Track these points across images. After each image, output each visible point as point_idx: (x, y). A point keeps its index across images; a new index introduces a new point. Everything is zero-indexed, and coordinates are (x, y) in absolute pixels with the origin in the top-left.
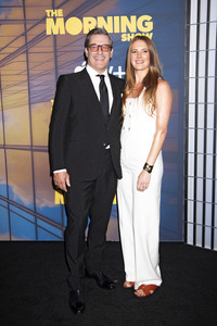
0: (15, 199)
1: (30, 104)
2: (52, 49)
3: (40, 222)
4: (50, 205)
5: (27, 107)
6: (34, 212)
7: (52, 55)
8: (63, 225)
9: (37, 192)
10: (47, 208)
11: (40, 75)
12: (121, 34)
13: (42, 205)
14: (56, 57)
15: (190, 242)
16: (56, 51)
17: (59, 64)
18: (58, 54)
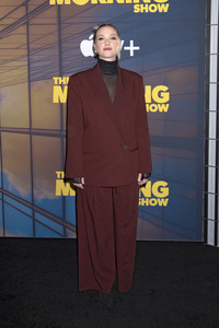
0: (10, 190)
1: (29, 82)
2: (55, 21)
3: (38, 216)
4: (50, 197)
5: (27, 84)
6: (32, 204)
7: (56, 27)
8: (64, 220)
9: (36, 181)
10: (46, 200)
11: (41, 49)
12: (133, 4)
13: (42, 197)
14: (60, 29)
15: (211, 242)
16: (60, 23)
17: (63, 37)
18: (63, 26)
